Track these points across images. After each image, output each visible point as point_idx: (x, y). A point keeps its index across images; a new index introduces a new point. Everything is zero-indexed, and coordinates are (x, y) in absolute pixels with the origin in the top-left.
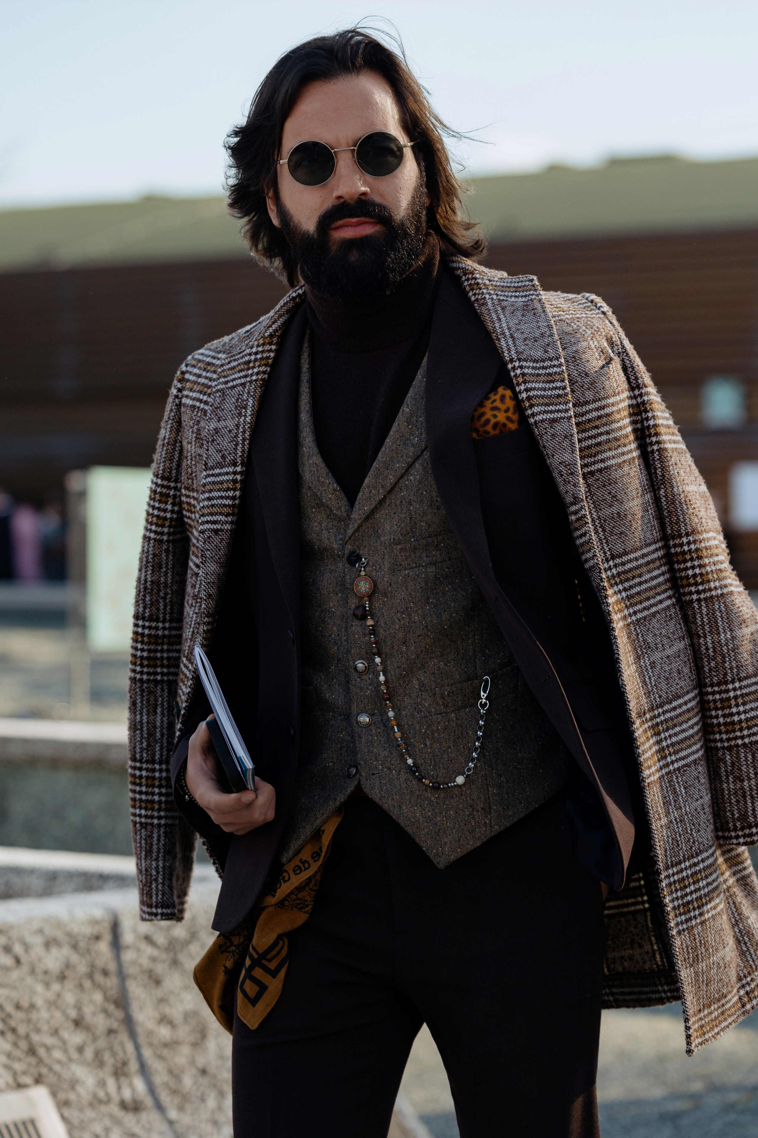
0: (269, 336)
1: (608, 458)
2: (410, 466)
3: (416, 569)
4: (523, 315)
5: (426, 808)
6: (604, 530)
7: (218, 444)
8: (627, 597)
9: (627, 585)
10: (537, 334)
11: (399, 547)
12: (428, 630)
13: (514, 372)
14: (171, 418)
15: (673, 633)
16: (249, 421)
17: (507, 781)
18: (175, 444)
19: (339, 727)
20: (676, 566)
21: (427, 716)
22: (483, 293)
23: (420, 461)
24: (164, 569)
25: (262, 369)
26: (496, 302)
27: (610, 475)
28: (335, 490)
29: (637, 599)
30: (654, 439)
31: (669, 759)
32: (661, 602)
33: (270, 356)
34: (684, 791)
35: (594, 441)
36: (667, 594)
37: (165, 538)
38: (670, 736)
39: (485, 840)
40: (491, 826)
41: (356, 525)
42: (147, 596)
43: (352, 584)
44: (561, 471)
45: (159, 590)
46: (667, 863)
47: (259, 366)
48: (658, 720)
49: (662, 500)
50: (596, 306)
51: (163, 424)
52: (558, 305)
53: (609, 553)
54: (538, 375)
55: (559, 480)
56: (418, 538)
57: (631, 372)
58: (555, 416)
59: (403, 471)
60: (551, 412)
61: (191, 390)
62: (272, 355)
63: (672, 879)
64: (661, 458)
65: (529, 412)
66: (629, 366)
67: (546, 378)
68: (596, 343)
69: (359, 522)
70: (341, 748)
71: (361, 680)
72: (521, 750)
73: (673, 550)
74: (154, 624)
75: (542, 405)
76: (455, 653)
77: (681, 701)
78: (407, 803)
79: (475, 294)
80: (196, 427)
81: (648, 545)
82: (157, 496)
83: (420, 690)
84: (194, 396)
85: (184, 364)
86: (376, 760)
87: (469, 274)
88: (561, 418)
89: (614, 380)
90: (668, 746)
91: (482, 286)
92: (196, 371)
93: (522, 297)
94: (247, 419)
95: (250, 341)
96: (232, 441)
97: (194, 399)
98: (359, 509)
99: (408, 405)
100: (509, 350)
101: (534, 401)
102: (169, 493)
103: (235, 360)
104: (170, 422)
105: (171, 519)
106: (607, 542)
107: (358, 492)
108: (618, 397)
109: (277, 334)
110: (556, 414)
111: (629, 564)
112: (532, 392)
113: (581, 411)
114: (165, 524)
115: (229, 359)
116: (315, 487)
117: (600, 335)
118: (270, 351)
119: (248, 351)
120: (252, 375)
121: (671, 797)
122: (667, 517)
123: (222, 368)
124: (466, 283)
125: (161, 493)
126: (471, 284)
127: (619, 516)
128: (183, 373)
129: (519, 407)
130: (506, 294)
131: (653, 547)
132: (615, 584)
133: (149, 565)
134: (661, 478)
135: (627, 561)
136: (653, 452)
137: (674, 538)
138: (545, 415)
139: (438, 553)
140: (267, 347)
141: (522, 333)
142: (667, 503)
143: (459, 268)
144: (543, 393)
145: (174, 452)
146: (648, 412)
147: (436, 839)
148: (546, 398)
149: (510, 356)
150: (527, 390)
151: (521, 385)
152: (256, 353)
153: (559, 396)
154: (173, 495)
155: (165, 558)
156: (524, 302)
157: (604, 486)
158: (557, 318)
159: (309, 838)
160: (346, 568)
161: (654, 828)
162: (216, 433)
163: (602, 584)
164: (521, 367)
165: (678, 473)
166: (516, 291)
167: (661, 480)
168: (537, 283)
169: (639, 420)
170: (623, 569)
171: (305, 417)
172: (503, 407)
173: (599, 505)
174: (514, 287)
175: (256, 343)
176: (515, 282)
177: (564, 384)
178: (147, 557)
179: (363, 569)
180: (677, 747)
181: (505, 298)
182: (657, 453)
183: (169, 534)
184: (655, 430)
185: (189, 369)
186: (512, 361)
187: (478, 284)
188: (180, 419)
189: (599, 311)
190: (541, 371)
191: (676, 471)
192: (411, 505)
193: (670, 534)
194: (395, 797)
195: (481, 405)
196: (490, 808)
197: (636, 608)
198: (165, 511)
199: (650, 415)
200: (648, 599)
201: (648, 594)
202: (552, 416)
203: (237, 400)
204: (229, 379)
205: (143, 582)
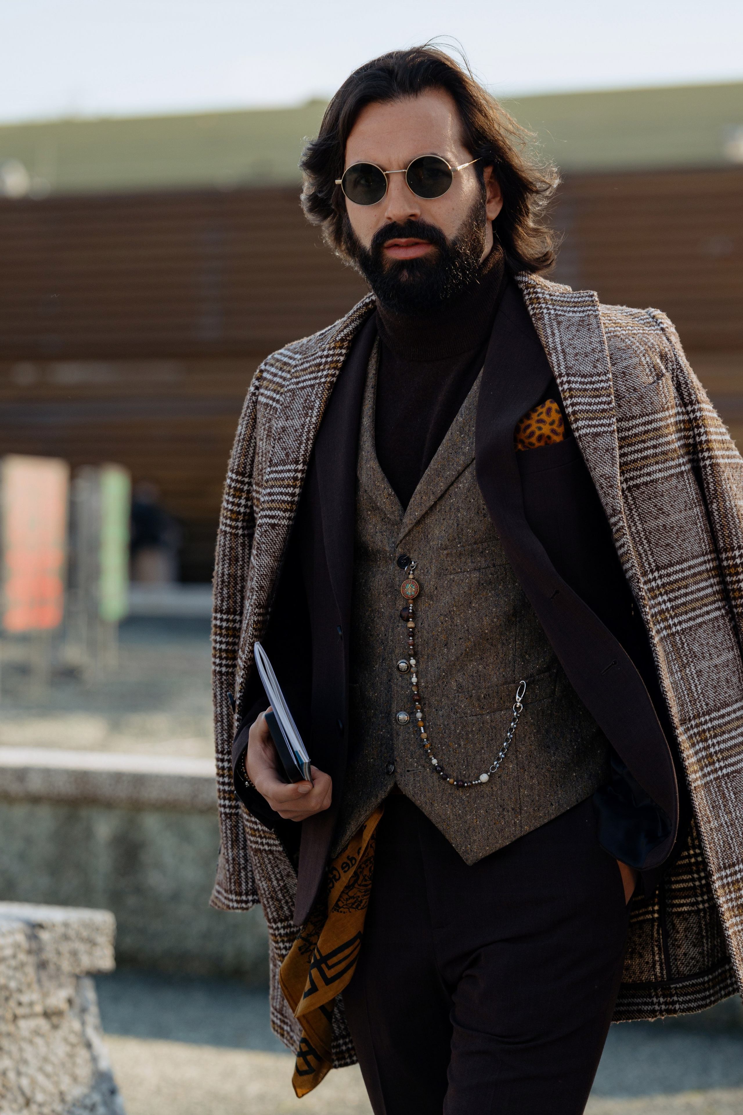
0: (340, 340)
1: (655, 472)
2: (460, 474)
3: (461, 575)
4: (578, 331)
5: (456, 806)
6: (649, 542)
7: (284, 442)
8: (672, 607)
9: (672, 595)
10: (589, 349)
11: (445, 552)
12: (469, 634)
13: (562, 386)
14: (248, 414)
15: (722, 643)
16: (314, 422)
17: (539, 783)
18: (250, 440)
19: (379, 724)
20: (728, 579)
21: (462, 717)
22: (541, 308)
23: (469, 469)
24: (241, 563)
25: (331, 372)
26: (553, 317)
27: (656, 488)
28: (389, 495)
29: (682, 609)
30: (706, 454)
31: (717, 765)
32: (708, 613)
33: (340, 360)
34: (734, 797)
35: (640, 455)
36: (716, 605)
37: (240, 532)
38: (718, 743)
39: (514, 839)
40: (521, 827)
41: (407, 530)
42: (225, 589)
43: (400, 586)
44: (601, 484)
45: (236, 584)
46: (719, 865)
47: (328, 369)
48: (705, 727)
49: (715, 514)
50: (656, 322)
51: (240, 421)
52: (617, 321)
53: (654, 564)
54: (585, 390)
55: (600, 492)
56: (464, 545)
57: (685, 388)
58: (598, 430)
59: (454, 478)
60: (595, 426)
61: (266, 388)
62: (342, 358)
63: (725, 881)
64: (713, 472)
65: (574, 426)
66: (683, 382)
67: (592, 393)
68: (648, 359)
69: (410, 527)
70: (381, 745)
71: (403, 679)
72: (554, 754)
73: (725, 563)
74: (231, 617)
75: (586, 419)
76: (494, 656)
77: (729, 709)
78: (439, 800)
79: (533, 309)
80: (268, 425)
81: (694, 557)
82: (231, 490)
83: (458, 691)
84: (268, 394)
85: (263, 363)
86: (412, 757)
87: (531, 288)
88: (604, 432)
89: (663, 395)
90: (716, 752)
91: (542, 301)
92: (273, 370)
93: (580, 312)
94: (313, 420)
95: (323, 344)
96: (296, 440)
97: (268, 397)
98: (410, 514)
99: (462, 415)
100: (559, 365)
101: (579, 416)
102: (243, 488)
103: (307, 362)
104: (246, 418)
105: (245, 513)
106: (652, 554)
107: (410, 497)
108: (667, 413)
109: (348, 338)
110: (599, 428)
111: (675, 576)
112: (578, 406)
113: (627, 426)
114: (238, 519)
115: (302, 361)
116: (371, 491)
117: (653, 352)
118: (341, 354)
119: (320, 354)
120: (321, 377)
121: (721, 802)
122: (719, 530)
123: (295, 369)
124: (527, 297)
125: (235, 488)
126: (531, 298)
127: (665, 528)
128: (262, 371)
129: (565, 420)
130: (565, 309)
131: (701, 559)
132: (659, 594)
133: (226, 558)
134: (713, 492)
135: (673, 573)
136: (705, 467)
137: (726, 551)
138: (589, 429)
139: (483, 559)
140: (338, 351)
141: (574, 348)
142: (720, 517)
143: (522, 282)
144: (588, 407)
145: (249, 448)
146: (701, 427)
147: (465, 837)
148: (591, 412)
149: (559, 371)
150: (573, 405)
151: (567, 399)
152: (327, 356)
153: (604, 411)
154: (247, 490)
155: (241, 552)
156: (580, 317)
157: (650, 499)
158: (612, 334)
159: (354, 833)
160: (396, 570)
161: (703, 830)
162: (283, 431)
163: (640, 594)
164: (569, 382)
165: (730, 487)
166: (575, 307)
167: (713, 494)
168: (597, 299)
169: (690, 435)
170: (668, 580)
171: (367, 421)
172: (548, 420)
173: (644, 518)
174: (574, 302)
175: (328, 346)
176: (576, 297)
177: (610, 399)
178: (224, 551)
179: (411, 572)
180: (726, 754)
181: (563, 313)
182: (709, 468)
183: (243, 528)
184: (708, 445)
185: (268, 368)
186: (560, 375)
187: (538, 298)
188: (256, 415)
189: (659, 328)
190: (588, 386)
191: (728, 486)
192: (459, 511)
193: (722, 547)
194: (428, 794)
195: (528, 416)
196: (521, 809)
197: (681, 618)
198: (239, 505)
199: (702, 430)
200: (694, 609)
201: (694, 605)
202: (595, 431)
203: (306, 400)
204: (300, 379)
205: (220, 575)
